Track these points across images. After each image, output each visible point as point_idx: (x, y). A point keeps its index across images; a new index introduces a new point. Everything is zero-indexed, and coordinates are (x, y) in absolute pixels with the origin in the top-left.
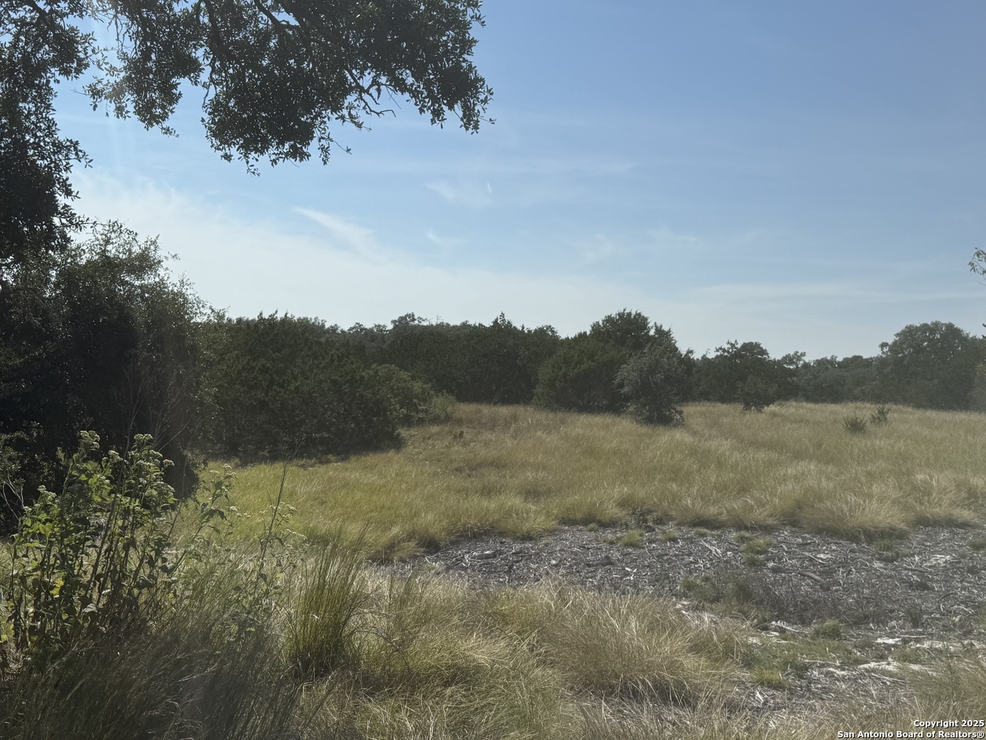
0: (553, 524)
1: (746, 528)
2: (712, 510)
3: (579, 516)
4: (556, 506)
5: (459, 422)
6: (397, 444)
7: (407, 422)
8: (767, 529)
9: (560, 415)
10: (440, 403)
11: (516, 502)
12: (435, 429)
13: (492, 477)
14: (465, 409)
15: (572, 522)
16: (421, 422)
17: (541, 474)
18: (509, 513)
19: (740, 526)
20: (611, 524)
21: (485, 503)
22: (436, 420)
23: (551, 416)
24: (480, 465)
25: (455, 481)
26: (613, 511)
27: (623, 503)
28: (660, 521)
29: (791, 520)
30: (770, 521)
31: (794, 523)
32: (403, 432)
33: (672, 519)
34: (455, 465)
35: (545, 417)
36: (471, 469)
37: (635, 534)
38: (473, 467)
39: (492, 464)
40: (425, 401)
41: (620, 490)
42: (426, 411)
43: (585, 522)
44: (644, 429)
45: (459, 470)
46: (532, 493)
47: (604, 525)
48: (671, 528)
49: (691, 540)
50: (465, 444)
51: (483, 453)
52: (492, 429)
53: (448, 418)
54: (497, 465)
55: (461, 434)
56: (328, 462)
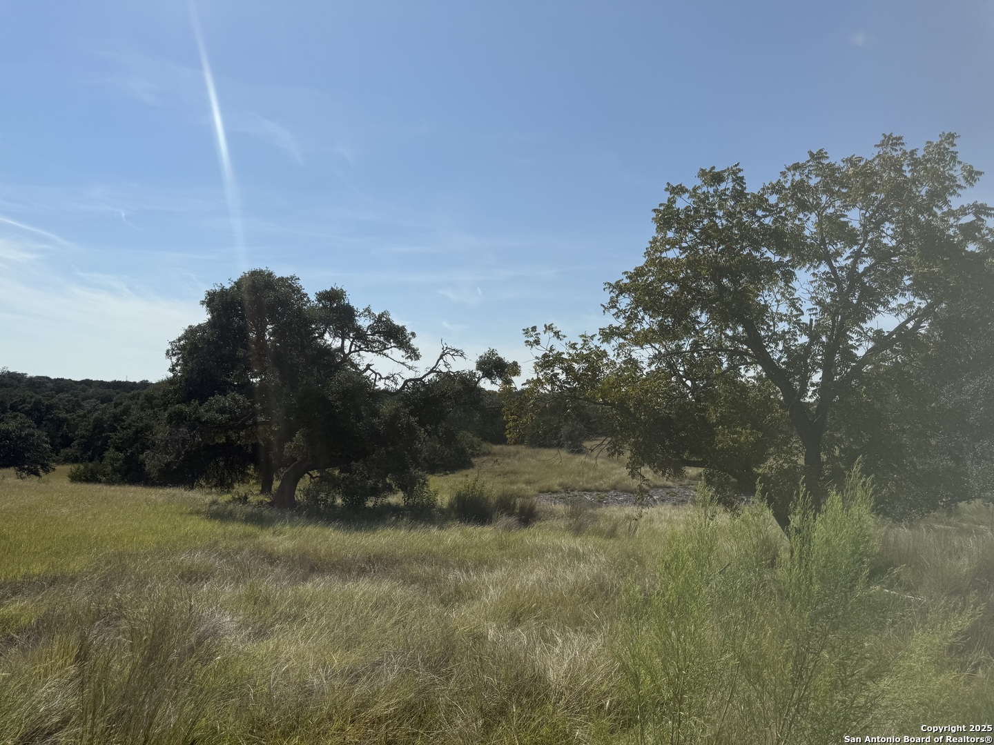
0: (536, 493)
1: (600, 491)
2: (589, 486)
3: (545, 490)
4: (537, 486)
5: (494, 454)
6: (471, 465)
7: (473, 455)
8: (606, 491)
9: (537, 450)
10: (486, 446)
11: (523, 486)
12: (485, 458)
13: (513, 478)
14: (497, 448)
15: (543, 492)
16: (478, 455)
17: (531, 476)
18: (521, 490)
19: (598, 490)
20: (556, 492)
21: (513, 487)
22: (484, 454)
23: (533, 450)
24: (507, 473)
25: (499, 479)
26: (557, 488)
27: (559, 485)
28: (572, 490)
29: (614, 488)
31: (615, 489)
32: (473, 460)
33: (576, 489)
35: (530, 451)
37: (564, 495)
38: (505, 474)
39: (511, 472)
40: (479, 446)
41: (558, 482)
42: (480, 450)
43: (547, 492)
44: (570, 456)
45: (499, 475)
46: (528, 482)
47: (553, 493)
48: (576, 493)
49: (581, 496)
50: (499, 464)
51: (508, 468)
52: (509, 457)
53: (489, 454)
54: (514, 473)
55: (497, 461)
56: (447, 474)
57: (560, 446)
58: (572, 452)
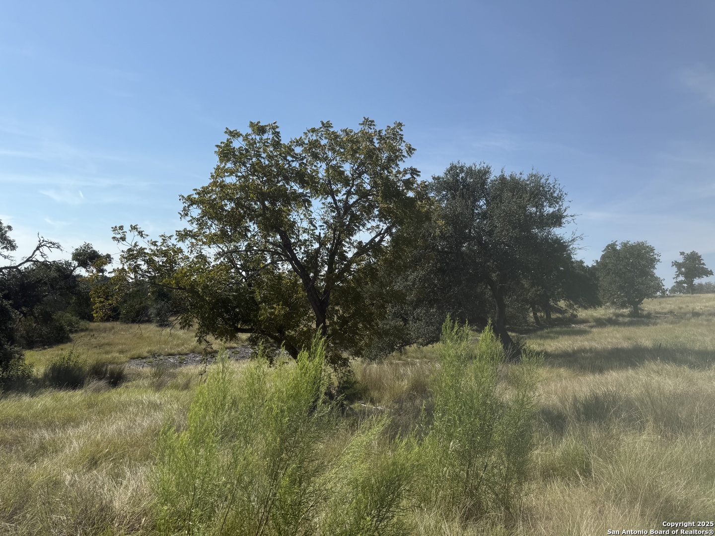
0: (128, 359)
2: (173, 351)
3: (136, 357)
4: (129, 355)
5: (92, 330)
6: (69, 340)
7: (71, 332)
8: (187, 354)
9: (130, 325)
10: (83, 324)
11: (117, 355)
12: (83, 334)
13: (108, 348)
14: (94, 325)
15: (134, 359)
16: (76, 331)
17: (124, 346)
18: (115, 358)
19: (180, 354)
20: (145, 358)
21: (107, 356)
22: (82, 330)
23: (126, 326)
24: (102, 345)
25: (95, 350)
26: (145, 354)
27: (148, 352)
28: (159, 356)
30: (188, 352)
31: (193, 352)
32: (71, 336)
33: (162, 355)
34: (94, 346)
35: (124, 326)
36: (100, 347)
37: (151, 359)
38: (101, 346)
39: (107, 344)
40: (77, 323)
41: (147, 349)
42: (78, 327)
43: (138, 358)
44: (158, 329)
45: (96, 347)
46: (121, 352)
47: (143, 358)
48: (161, 357)
49: (166, 359)
50: (95, 338)
51: (103, 341)
52: (105, 332)
53: (87, 330)
54: (109, 344)
55: (94, 335)
56: (45, 349)
57: (149, 321)
58: (161, 326)
